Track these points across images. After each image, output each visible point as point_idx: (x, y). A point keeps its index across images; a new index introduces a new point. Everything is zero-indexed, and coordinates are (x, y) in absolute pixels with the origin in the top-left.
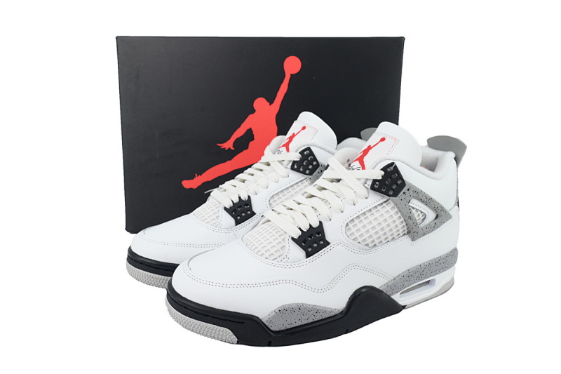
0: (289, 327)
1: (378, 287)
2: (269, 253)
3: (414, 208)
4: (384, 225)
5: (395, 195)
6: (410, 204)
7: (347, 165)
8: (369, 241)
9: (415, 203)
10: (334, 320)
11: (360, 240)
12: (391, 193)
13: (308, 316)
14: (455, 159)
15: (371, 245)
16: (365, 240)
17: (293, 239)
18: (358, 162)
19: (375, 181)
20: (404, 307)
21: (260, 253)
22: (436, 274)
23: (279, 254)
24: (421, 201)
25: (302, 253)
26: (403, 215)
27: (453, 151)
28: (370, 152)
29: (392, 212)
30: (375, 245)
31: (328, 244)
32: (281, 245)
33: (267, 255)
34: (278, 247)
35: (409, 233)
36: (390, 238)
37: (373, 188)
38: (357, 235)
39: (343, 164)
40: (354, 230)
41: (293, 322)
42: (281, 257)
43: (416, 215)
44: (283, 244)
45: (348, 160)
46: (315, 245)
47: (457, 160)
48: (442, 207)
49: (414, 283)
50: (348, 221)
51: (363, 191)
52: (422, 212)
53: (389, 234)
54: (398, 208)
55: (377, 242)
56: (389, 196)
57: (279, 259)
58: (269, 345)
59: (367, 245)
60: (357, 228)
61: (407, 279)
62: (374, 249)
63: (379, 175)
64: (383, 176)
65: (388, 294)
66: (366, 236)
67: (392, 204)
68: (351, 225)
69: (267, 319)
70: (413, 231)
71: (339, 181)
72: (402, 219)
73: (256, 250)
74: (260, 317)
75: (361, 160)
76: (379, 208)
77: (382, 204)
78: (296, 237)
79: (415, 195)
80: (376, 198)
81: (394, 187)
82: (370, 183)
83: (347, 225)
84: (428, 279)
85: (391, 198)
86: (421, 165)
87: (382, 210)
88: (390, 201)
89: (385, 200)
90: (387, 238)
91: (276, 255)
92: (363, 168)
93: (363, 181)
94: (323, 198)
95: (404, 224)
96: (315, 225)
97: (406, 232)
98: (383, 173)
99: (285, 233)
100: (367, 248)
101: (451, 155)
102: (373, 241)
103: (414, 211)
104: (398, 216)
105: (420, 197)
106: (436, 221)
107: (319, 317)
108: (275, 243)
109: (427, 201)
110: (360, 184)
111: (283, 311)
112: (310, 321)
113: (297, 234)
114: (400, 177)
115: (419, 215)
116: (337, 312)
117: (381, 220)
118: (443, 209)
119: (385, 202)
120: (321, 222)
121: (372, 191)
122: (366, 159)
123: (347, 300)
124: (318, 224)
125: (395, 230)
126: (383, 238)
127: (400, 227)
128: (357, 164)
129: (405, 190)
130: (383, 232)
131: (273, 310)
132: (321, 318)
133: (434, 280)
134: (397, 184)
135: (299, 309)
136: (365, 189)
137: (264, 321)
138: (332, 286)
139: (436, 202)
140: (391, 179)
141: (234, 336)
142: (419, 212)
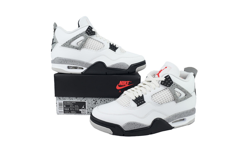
0: (130, 130)
1: (163, 119)
2: (125, 105)
3: (176, 91)
4: (165, 96)
5: (169, 86)
6: (175, 90)
7: (154, 76)
8: (160, 102)
9: (176, 89)
10: (147, 129)
11: (156, 101)
12: (168, 86)
13: (137, 126)
14: (194, 75)
15: (160, 103)
16: (158, 102)
17: (133, 100)
18: (157, 75)
19: (162, 81)
20: (173, 128)
21: (121, 105)
22: (186, 116)
23: (128, 105)
24: (179, 89)
25: (136, 105)
26: (172, 93)
27: (193, 72)
28: (161, 72)
29: (168, 92)
30: (162, 104)
31: (145, 102)
32: (129, 102)
33: (124, 105)
34: (128, 103)
35: (175, 100)
36: (167, 102)
37: (161, 84)
38: (155, 100)
39: (152, 76)
40: (154, 98)
41: (132, 128)
42: (129, 106)
43: (177, 94)
44: (130, 102)
45: (154, 75)
46: (141, 102)
47: (195, 75)
48: (187, 91)
49: (177, 119)
50: (152, 95)
51: (158, 84)
52: (179, 93)
53: (167, 100)
54: (170, 91)
55: (162, 102)
56: (167, 86)
57: (128, 107)
58: (123, 136)
59: (159, 103)
60: (155, 97)
61: (175, 117)
62: (162, 105)
63: (164, 79)
64: (165, 80)
65: (167, 122)
66: (159, 100)
67: (168, 90)
68: (153, 96)
69: (123, 126)
70: (176, 99)
71: (151, 81)
72: (172, 95)
73: (120, 104)
74: (121, 126)
75: (158, 75)
76: (164, 91)
77: (165, 89)
78: (134, 99)
79: (176, 86)
80: (162, 87)
81: (169, 83)
82: (160, 82)
83: (152, 96)
84: (183, 118)
85: (168, 87)
86: (180, 77)
87: (164, 92)
88: (167, 88)
89: (166, 88)
90: (166, 101)
91: (127, 105)
92: (159, 77)
93: (158, 81)
94: (144, 87)
95: (173, 96)
96: (141, 95)
97: (174, 100)
98: (165, 79)
99: (131, 98)
100: (159, 104)
101: (192, 74)
102: (161, 102)
103: (176, 92)
104: (170, 94)
105: (179, 87)
106: (185, 97)
107: (141, 127)
108: (127, 101)
109: (181, 89)
110: (157, 82)
111: (129, 124)
112: (138, 128)
113: (134, 98)
114: (171, 80)
115: (178, 94)
116: (148, 126)
117: (164, 95)
118: (188, 92)
119: (166, 89)
120: (143, 95)
121: (161, 85)
122: (160, 74)
123: (151, 122)
124: (142, 95)
125: (169, 99)
126: (165, 101)
127: (171, 98)
128: (157, 76)
129: (173, 84)
130: (165, 99)
131: (125, 123)
132: (142, 128)
133: (185, 119)
134: (170, 83)
135: (134, 123)
136: (159, 84)
137: (122, 127)
138: (146, 117)
139: (185, 89)
140: (168, 80)
141: (112, 132)
142: (178, 93)
